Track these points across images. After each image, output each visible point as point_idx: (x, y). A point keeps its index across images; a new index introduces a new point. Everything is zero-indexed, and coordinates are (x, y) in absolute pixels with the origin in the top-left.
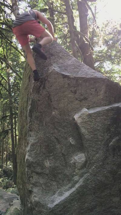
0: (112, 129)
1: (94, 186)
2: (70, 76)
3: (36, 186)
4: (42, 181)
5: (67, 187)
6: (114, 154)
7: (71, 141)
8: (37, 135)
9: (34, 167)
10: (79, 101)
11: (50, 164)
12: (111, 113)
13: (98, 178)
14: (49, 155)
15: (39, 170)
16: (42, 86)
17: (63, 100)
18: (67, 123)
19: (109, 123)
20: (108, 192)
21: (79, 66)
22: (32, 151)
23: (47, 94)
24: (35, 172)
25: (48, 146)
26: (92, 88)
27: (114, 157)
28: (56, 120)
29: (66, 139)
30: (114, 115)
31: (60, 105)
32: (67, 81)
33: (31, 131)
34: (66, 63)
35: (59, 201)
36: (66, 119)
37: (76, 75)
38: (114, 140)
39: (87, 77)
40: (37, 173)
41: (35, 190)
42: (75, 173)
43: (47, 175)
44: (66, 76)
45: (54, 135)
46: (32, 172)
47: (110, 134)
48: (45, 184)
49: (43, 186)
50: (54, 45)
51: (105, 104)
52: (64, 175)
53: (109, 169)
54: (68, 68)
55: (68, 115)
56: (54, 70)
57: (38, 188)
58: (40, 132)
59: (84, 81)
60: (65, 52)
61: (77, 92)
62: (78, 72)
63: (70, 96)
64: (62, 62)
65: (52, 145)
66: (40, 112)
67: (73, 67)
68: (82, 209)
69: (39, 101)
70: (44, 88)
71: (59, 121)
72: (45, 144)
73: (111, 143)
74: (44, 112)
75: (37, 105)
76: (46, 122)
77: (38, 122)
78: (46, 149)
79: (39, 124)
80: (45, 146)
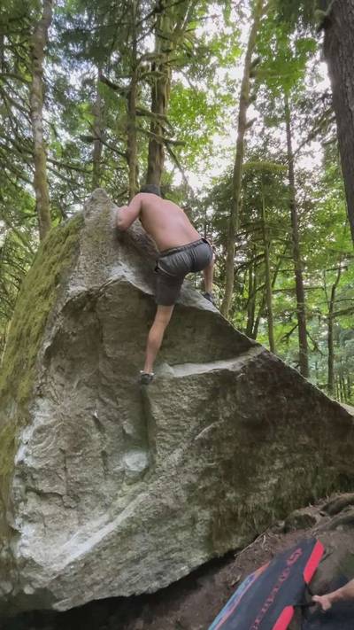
1: (152, 516)
3: (30, 522)
4: (47, 510)
7: (125, 426)
8: (53, 410)
9: (34, 480)
11: (72, 473)
13: (163, 501)
14: (74, 454)
15: (44, 486)
16: (89, 304)
19: (204, 398)
22: (36, 443)
23: (95, 325)
24: (33, 490)
25: (76, 435)
28: (104, 381)
29: (117, 422)
31: (118, 352)
33: (41, 396)
36: (125, 382)
38: (205, 429)
40: (39, 494)
41: (27, 530)
42: (119, 492)
43: (61, 496)
45: (93, 412)
46: (28, 490)
47: (201, 419)
48: (53, 517)
49: (47, 522)
52: (98, 496)
53: (186, 483)
56: (123, 277)
57: (35, 525)
58: (63, 403)
65: (83, 434)
66: (72, 359)
69: (74, 335)
70: (92, 310)
71: (109, 384)
72: (69, 430)
73: (200, 435)
74: (81, 359)
75: (68, 343)
76: (79, 382)
77: (62, 380)
78: (69, 442)
79: (63, 385)
80: (69, 434)
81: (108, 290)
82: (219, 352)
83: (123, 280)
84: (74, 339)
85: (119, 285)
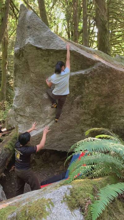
0: (76, 90)
1: (61, 126)
2: (42, 48)
3: (20, 123)
4: (24, 121)
5: (42, 126)
6: (78, 107)
7: (45, 96)
8: (20, 90)
9: (18, 111)
10: (51, 67)
11: (30, 110)
12: (76, 78)
13: (65, 122)
14: (29, 104)
15: (22, 113)
16: (21, 54)
17: (38, 66)
18: (42, 83)
19: (74, 85)
20: (73, 130)
21: (52, 38)
22: (17, 101)
23: (25, 61)
24: (19, 114)
25: (28, 98)
26: (62, 57)
27: (77, 109)
28: (34, 81)
29: (42, 94)
30: (78, 80)
31: (36, 70)
32: (40, 52)
33: (16, 86)
34: (41, 35)
35: (35, 134)
36: (42, 81)
37: (48, 47)
38: (78, 98)
39: (57, 49)
40: (21, 116)
41: (20, 126)
42: (47, 117)
43: (28, 117)
44: (39, 48)
45: (33, 91)
46: (18, 114)
47: (75, 93)
48: (27, 123)
49: (25, 124)
50: (33, 17)
51: (73, 70)
52: (40, 118)
53: (74, 116)
54: (42, 40)
55: (43, 77)
56: (29, 42)
57: (22, 125)
58: (22, 88)
59: (54, 52)
60: (42, 24)
61: (50, 60)
62: (50, 44)
63: (44, 63)
64: (38, 34)
65: (31, 98)
66: (22, 73)
67: (47, 39)
68: (52, 140)
69: (20, 65)
70: (23, 56)
71: (36, 82)
72: (25, 97)
73: (76, 100)
74: (25, 73)
75: (19, 68)
76: (27, 81)
77: (21, 81)
78: (26, 100)
79: (21, 82)
80: (26, 98)
81: (25, 48)
82: (80, 66)
83: (29, 44)
84: (20, 66)
85: (28, 46)
